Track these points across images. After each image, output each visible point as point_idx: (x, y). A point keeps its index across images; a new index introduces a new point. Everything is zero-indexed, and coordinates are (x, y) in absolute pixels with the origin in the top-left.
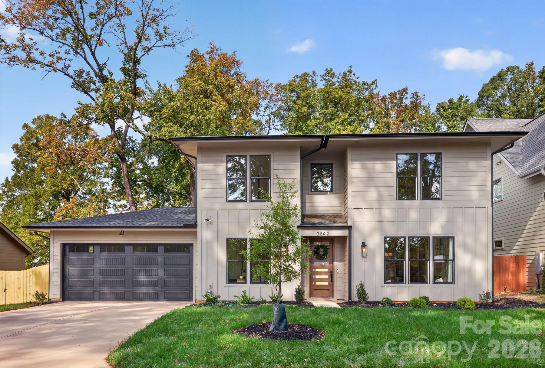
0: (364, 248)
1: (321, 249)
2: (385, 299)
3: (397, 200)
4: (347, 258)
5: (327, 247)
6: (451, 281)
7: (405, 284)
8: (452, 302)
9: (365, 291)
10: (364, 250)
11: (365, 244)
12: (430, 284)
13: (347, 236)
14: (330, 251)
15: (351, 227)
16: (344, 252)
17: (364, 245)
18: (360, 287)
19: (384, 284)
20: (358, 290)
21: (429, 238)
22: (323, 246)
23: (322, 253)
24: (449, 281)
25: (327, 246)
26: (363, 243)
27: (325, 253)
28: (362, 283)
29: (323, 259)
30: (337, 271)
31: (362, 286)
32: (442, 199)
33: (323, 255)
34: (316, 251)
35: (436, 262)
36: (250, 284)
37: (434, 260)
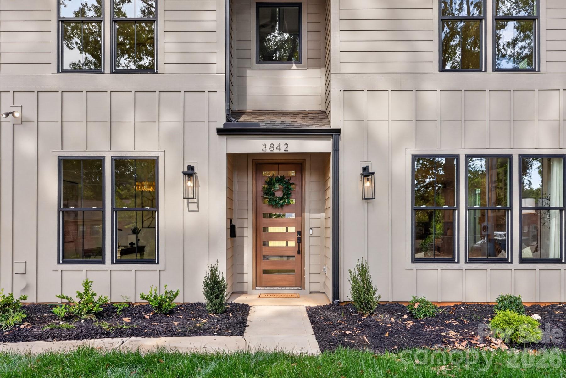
0: (368, 180)
1: (277, 185)
2: (418, 304)
3: (440, 71)
4: (330, 203)
5: (291, 182)
6: (557, 257)
7: (458, 262)
8: (560, 303)
9: (369, 286)
10: (368, 184)
11: (371, 171)
12: (512, 262)
13: (329, 154)
14: (296, 189)
15: (338, 131)
16: (324, 190)
17: (367, 173)
18: (357, 273)
19: (412, 262)
20: (355, 280)
21: (511, 157)
22: (280, 180)
23: (279, 194)
24: (551, 256)
25: (290, 178)
26: (365, 169)
27: (287, 194)
28: (364, 263)
29: (282, 206)
30: (311, 231)
31: (363, 272)
32: (539, 71)
33: (281, 199)
34: (267, 189)
35: (524, 212)
36: (112, 263)
37: (521, 209)
